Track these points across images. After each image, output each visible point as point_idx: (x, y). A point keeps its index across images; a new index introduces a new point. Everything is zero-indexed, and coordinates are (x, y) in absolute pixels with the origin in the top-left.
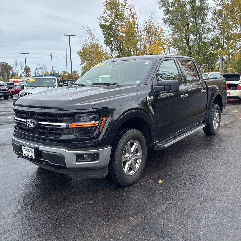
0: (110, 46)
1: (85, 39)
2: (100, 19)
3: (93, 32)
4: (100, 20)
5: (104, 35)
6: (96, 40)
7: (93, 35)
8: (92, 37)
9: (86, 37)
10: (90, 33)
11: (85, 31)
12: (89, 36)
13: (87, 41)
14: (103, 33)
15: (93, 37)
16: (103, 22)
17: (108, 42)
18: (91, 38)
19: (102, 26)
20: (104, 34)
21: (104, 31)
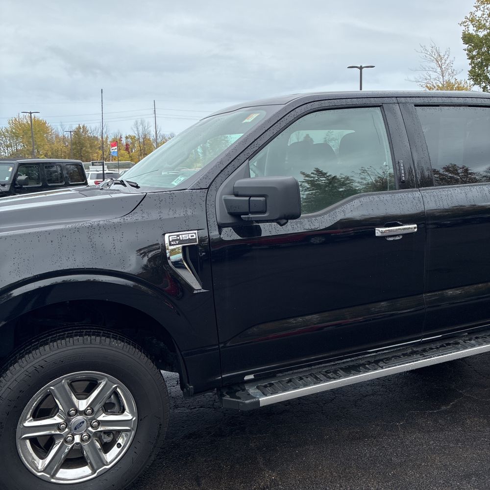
0: (484, 84)
1: (425, 73)
2: (466, 24)
3: (446, 56)
4: (465, 26)
5: (469, 59)
6: (450, 72)
7: (443, 61)
8: (441, 67)
9: (427, 69)
10: (439, 60)
11: (427, 55)
12: (434, 65)
13: (429, 78)
14: (467, 54)
15: (443, 67)
16: (472, 30)
17: (479, 75)
18: (439, 70)
19: (468, 38)
20: (472, 58)
21: (470, 51)
